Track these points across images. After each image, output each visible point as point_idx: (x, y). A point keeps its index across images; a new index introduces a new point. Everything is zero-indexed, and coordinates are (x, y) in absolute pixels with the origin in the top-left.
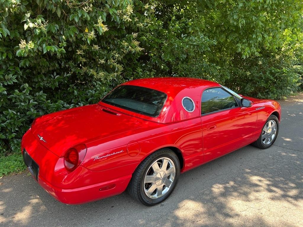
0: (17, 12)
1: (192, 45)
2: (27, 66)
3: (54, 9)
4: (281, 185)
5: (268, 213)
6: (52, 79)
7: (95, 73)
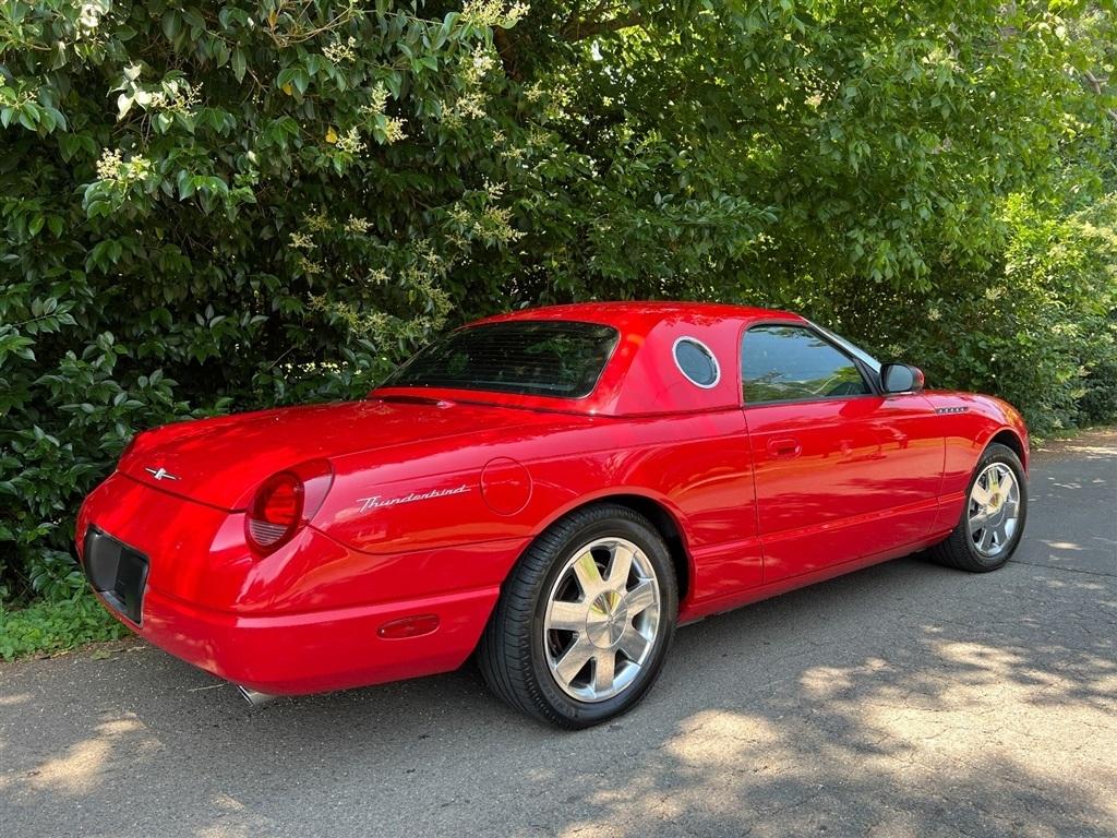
0: (96, 60)
1: (694, 226)
2: (114, 261)
3: (225, 53)
4: (1062, 665)
5: (1026, 741)
6: (198, 330)
7: (352, 317)
